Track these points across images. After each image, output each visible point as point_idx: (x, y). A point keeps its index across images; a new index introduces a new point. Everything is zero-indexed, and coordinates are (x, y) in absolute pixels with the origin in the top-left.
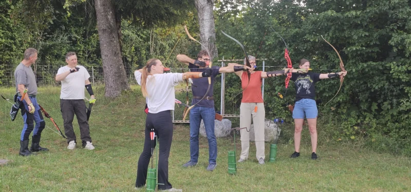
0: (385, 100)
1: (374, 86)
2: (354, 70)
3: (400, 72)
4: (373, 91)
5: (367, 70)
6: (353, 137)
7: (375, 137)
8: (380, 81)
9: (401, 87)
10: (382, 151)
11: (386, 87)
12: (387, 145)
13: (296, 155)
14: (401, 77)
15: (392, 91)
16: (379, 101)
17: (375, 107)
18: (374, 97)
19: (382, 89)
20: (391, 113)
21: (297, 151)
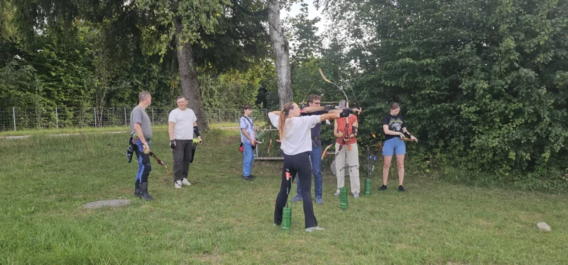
0: (452, 137)
1: (444, 125)
2: (428, 111)
3: (470, 112)
4: (442, 129)
5: (439, 111)
6: (428, 171)
7: (447, 170)
8: (450, 120)
9: (469, 126)
10: (455, 182)
11: (456, 126)
12: (459, 176)
13: (384, 188)
14: (471, 117)
15: (461, 130)
16: (446, 138)
17: (441, 144)
18: (442, 135)
19: (452, 127)
20: (458, 148)
21: (385, 184)
